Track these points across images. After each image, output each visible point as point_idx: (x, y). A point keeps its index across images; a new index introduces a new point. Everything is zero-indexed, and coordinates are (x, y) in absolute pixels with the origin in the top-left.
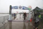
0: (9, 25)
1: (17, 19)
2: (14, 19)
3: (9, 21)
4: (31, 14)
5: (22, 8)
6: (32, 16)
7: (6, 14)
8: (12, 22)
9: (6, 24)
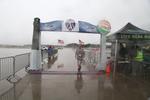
0: (30, 85)
1: (59, 67)
2: (49, 67)
3: (31, 72)
4: (108, 47)
5: (77, 26)
6: (112, 54)
7: (20, 47)
8: (43, 76)
9: (20, 84)
